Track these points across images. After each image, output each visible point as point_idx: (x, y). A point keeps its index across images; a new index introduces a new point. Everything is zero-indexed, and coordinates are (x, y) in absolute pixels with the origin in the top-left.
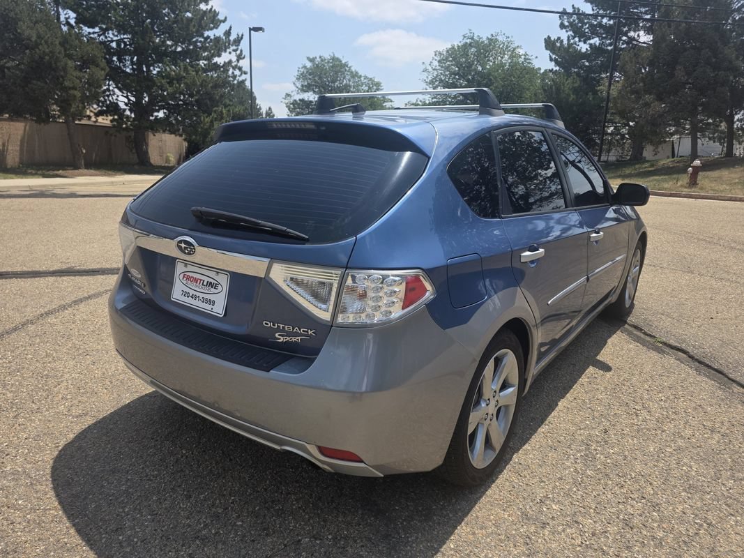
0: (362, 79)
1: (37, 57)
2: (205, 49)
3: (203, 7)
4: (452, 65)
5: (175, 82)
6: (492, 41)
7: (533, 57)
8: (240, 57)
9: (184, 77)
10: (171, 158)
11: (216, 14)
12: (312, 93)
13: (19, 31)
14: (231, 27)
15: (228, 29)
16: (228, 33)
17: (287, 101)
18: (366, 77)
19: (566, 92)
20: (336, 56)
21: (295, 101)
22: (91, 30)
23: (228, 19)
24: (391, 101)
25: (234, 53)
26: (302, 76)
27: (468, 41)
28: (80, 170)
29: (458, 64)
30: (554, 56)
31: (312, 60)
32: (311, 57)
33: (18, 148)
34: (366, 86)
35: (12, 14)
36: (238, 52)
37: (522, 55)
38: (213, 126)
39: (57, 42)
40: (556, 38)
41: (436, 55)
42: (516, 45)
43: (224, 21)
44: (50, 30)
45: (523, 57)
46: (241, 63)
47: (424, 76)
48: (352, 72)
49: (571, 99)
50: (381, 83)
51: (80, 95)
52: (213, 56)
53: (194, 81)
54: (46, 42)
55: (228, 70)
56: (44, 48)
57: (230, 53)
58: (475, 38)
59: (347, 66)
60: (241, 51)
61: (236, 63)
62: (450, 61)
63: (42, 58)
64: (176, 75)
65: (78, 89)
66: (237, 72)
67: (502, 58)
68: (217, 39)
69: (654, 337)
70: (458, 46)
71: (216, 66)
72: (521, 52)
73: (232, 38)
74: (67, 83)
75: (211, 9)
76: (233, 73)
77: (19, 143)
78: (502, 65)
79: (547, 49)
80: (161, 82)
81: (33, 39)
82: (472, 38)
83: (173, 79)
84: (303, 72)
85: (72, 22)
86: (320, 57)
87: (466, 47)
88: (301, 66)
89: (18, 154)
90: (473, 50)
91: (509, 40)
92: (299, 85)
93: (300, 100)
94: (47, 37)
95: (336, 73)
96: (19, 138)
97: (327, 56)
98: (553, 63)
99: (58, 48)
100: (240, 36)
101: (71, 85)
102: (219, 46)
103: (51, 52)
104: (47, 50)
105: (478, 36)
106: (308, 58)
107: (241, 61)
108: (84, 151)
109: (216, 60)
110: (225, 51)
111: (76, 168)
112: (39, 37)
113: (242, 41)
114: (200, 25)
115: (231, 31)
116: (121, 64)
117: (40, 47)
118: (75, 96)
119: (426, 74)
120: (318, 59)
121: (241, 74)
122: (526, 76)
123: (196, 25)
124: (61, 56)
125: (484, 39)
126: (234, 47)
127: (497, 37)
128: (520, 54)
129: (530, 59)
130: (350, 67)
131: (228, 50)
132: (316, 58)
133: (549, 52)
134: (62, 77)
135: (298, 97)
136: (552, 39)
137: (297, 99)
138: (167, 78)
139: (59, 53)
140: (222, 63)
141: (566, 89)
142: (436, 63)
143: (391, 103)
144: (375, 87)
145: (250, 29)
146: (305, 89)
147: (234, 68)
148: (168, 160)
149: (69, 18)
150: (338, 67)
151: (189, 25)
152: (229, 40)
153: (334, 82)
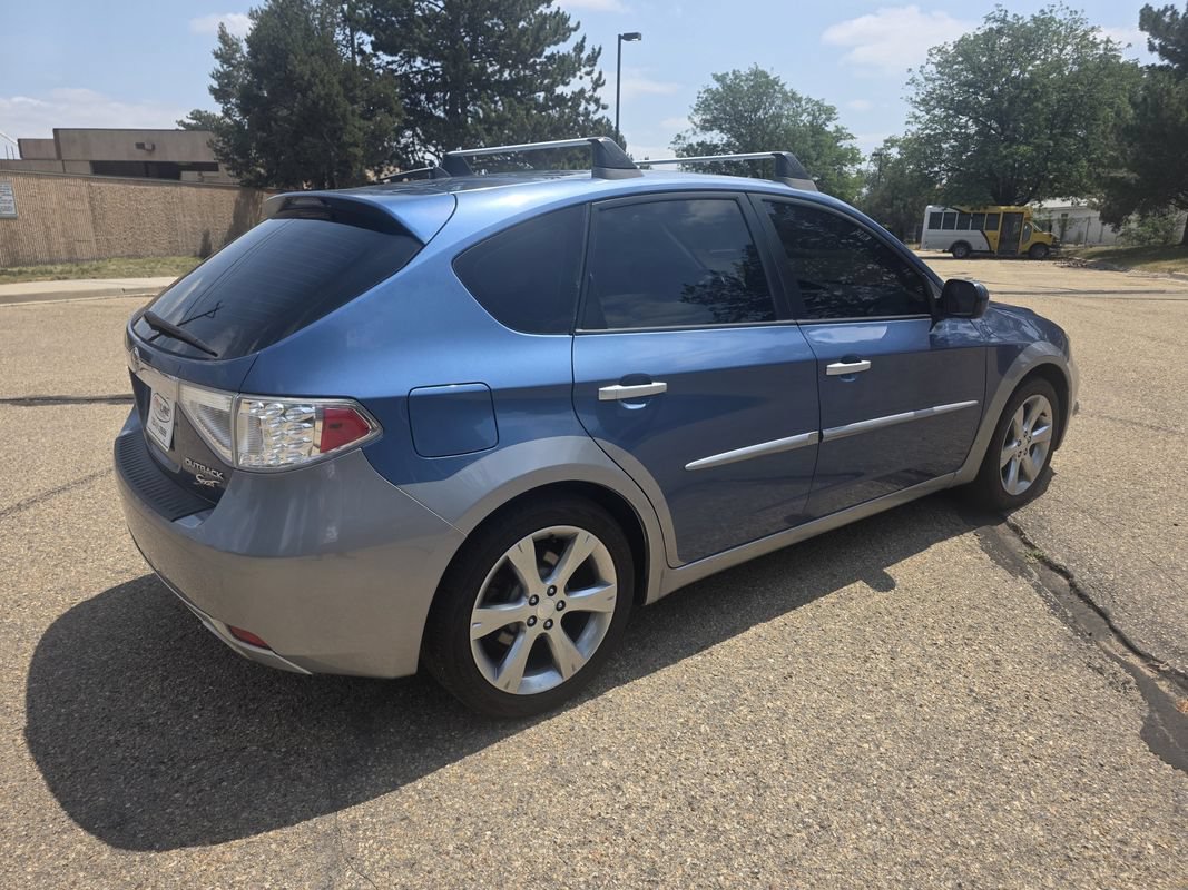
0: (803, 103)
1: (309, 102)
2: (545, 74)
3: (543, 9)
4: (962, 70)
5: (495, 128)
6: (1043, 22)
7: (1123, 45)
8: (597, 84)
9: (510, 120)
11: (565, 19)
12: (718, 132)
13: (289, 67)
14: (584, 38)
15: (579, 40)
16: (580, 48)
17: (677, 147)
18: (809, 100)
19: (1174, 108)
20: (760, 68)
21: (691, 145)
22: (389, 59)
24: (852, 137)
25: (588, 78)
26: (703, 106)
27: (995, 26)
29: (975, 69)
30: (1157, 42)
31: (718, 79)
32: (720, 74)
34: (809, 114)
35: (282, 45)
36: (595, 75)
37: (1102, 42)
39: (335, 80)
40: (1162, 9)
41: (931, 55)
42: (1090, 26)
43: (575, 29)
44: (327, 64)
45: (1102, 46)
46: (599, 93)
47: (911, 92)
48: (785, 94)
49: (1182, 120)
50: (835, 109)
51: (362, 153)
52: (554, 84)
53: (523, 125)
54: (322, 81)
55: (579, 105)
56: (319, 90)
57: (581, 78)
58: (1009, 18)
59: (777, 84)
60: (600, 74)
61: (591, 93)
62: (958, 63)
63: (315, 103)
64: (497, 117)
65: (361, 145)
66: (592, 107)
67: (1061, 50)
68: (564, 58)
69: (1032, 547)
70: (976, 36)
71: (561, 100)
72: (1100, 37)
73: (584, 55)
74: (346, 138)
75: (557, 12)
76: (586, 109)
78: (1059, 65)
79: (1142, 29)
80: (476, 130)
81: (306, 78)
82: (1003, 20)
83: (494, 123)
84: (706, 99)
85: (368, 49)
86: (734, 73)
87: (990, 36)
88: (702, 90)
90: (1005, 40)
91: (1077, 17)
92: (697, 119)
93: (698, 144)
94: (322, 73)
95: (759, 96)
97: (744, 70)
98: (1156, 54)
99: (337, 88)
100: (597, 50)
101: (352, 141)
102: (566, 67)
103: (327, 95)
104: (322, 93)
105: (1015, 15)
106: (714, 76)
107: (599, 90)
109: (559, 90)
110: (574, 76)
112: (314, 74)
113: (599, 59)
114: (537, 39)
115: (585, 44)
116: (431, 105)
118: (356, 155)
119: (912, 87)
120: (731, 76)
121: (597, 110)
122: (1107, 80)
123: (531, 40)
124: (341, 99)
125: (1028, 18)
126: (588, 69)
127: (1053, 14)
128: (1098, 41)
129: (1115, 50)
130: (783, 85)
131: (578, 74)
132: (728, 74)
133: (1147, 35)
134: (341, 129)
135: (694, 140)
136: (1155, 10)
137: (694, 143)
138: (486, 123)
139: (337, 96)
140: (570, 94)
141: (1173, 101)
142: (931, 69)
143: (850, 141)
144: (824, 116)
145: (620, 37)
146: (706, 126)
147: (588, 101)
149: (363, 43)
150: (763, 85)
151: (520, 39)
152: (580, 59)
153: (756, 111)
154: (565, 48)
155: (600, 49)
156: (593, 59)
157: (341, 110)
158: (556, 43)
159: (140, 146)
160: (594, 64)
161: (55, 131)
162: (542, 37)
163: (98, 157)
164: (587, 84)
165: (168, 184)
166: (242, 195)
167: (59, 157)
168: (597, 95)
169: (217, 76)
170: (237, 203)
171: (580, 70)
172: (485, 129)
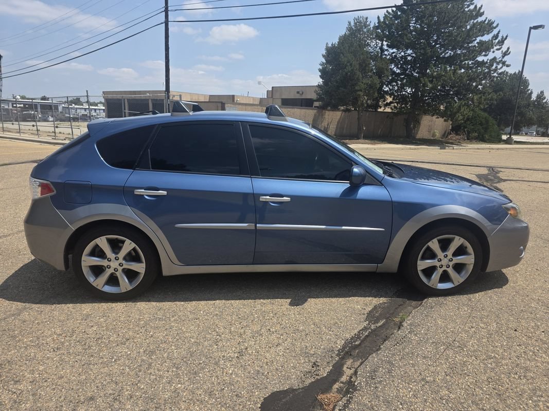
9: (444, 75)
10: (436, 133)
23: (499, 25)
28: (360, 140)
33: (335, 127)
38: (460, 110)
43: (495, 28)
57: (493, 52)
63: (347, 74)
77: (336, 124)
89: (334, 130)
96: (337, 120)
108: (364, 129)
111: (358, 138)
112: (348, 62)
115: (499, 35)
117: (347, 68)
126: (498, 47)
131: (492, 50)
139: (356, 70)
148: (434, 135)
154: (486, 38)
155: (507, 36)
156: (502, 42)
157: (357, 76)
158: (482, 36)
159: (298, 92)
160: (503, 45)
161: (273, 87)
162: (471, 33)
163: (284, 97)
164: (498, 54)
165: (289, 108)
166: (317, 112)
167: (272, 97)
168: (504, 59)
169: (322, 64)
170: (315, 115)
171: (493, 48)
172: (429, 81)
